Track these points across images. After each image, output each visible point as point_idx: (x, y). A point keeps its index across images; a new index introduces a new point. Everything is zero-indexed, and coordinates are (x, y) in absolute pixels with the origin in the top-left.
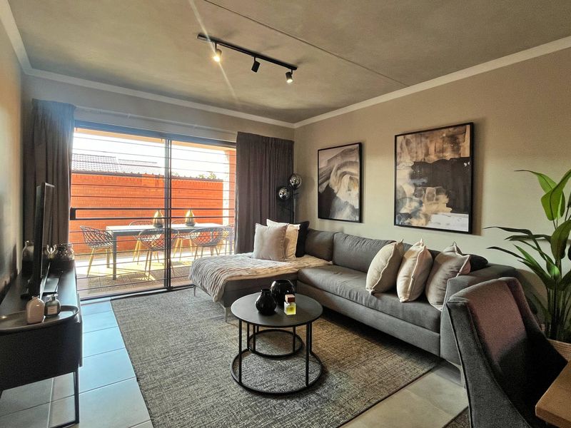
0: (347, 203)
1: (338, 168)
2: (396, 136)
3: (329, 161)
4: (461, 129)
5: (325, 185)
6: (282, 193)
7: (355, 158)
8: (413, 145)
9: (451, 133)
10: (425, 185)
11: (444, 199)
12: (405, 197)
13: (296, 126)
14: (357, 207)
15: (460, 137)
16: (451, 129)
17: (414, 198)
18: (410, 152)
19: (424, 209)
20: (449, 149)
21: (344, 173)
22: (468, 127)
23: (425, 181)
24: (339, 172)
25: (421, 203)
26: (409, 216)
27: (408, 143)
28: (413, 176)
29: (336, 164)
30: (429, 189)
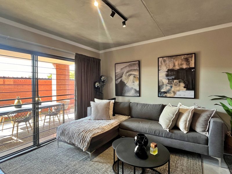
0: (132, 88)
1: (127, 72)
2: (158, 58)
3: (122, 69)
4: (190, 55)
5: (119, 80)
6: (97, 85)
7: (136, 67)
8: (167, 62)
9: (185, 57)
10: (173, 79)
11: (182, 85)
12: (163, 85)
14: (138, 90)
15: (190, 59)
16: (185, 56)
17: (168, 85)
18: (166, 65)
19: (173, 89)
20: (185, 64)
21: (131, 75)
22: (194, 55)
23: (173, 77)
24: (128, 74)
25: (171, 87)
26: (165, 93)
27: (164, 61)
28: (167, 75)
29: (125, 70)
30: (175, 81)
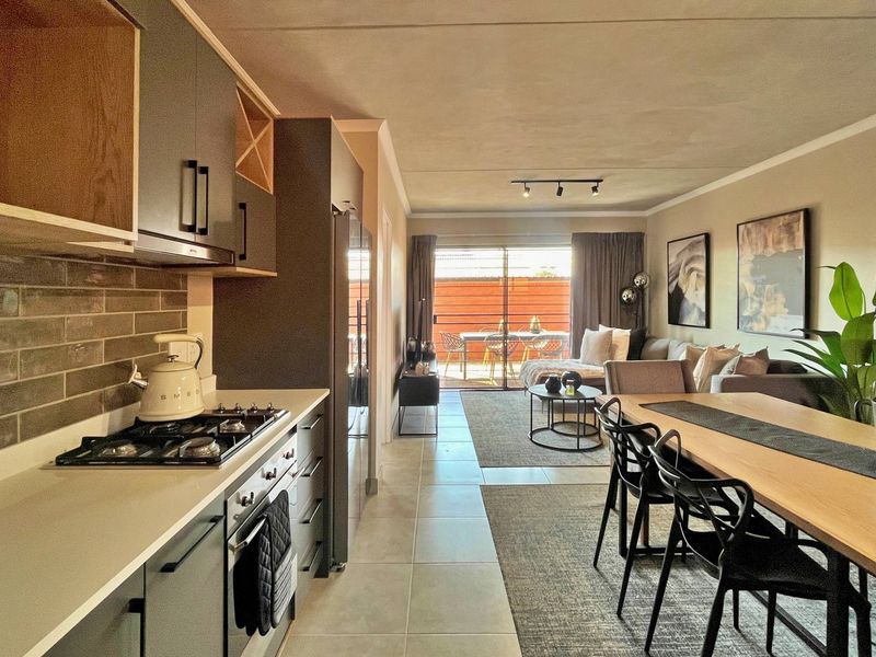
0: (694, 305)
1: (686, 264)
2: (738, 225)
3: (678, 255)
4: (795, 216)
5: (674, 284)
6: (626, 295)
7: (702, 252)
8: (754, 235)
9: (787, 222)
10: (765, 282)
11: (781, 298)
12: (746, 297)
13: (648, 213)
14: (704, 310)
15: (795, 225)
16: (787, 217)
17: (755, 298)
18: (751, 243)
19: (763, 310)
20: (785, 241)
21: (692, 270)
22: (802, 213)
23: (764, 277)
24: (687, 268)
25: (761, 303)
26: (750, 319)
27: (749, 233)
28: (754, 272)
29: (684, 258)
30: (768, 287)
